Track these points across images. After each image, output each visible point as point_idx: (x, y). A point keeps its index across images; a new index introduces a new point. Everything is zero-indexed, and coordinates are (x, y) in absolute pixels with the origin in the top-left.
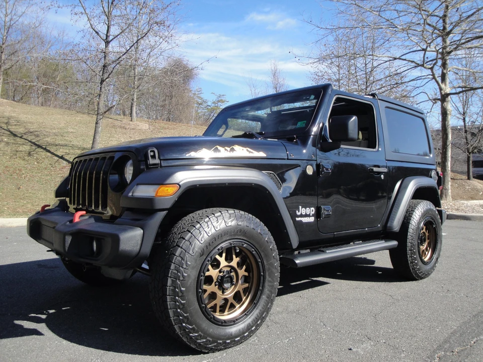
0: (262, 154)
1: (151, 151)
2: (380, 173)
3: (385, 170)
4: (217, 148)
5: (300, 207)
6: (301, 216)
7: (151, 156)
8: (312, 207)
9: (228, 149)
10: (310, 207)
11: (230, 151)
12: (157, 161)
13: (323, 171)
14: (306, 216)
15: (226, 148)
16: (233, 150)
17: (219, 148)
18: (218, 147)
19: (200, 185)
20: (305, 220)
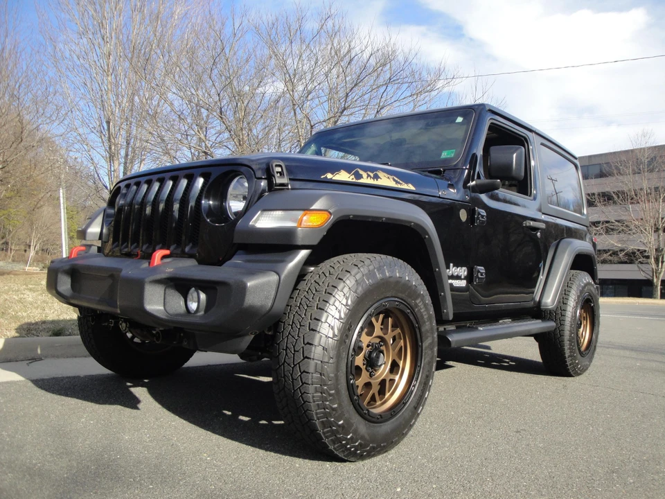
0: (411, 187)
1: (277, 166)
2: (536, 229)
3: (543, 226)
4: (357, 172)
5: (451, 265)
6: (452, 277)
7: (277, 172)
8: (464, 266)
9: (372, 175)
10: (462, 267)
11: (373, 178)
12: (285, 180)
13: (478, 218)
14: (458, 278)
15: (369, 173)
16: (376, 177)
17: (361, 172)
18: (359, 170)
19: (354, 216)
20: (457, 283)
